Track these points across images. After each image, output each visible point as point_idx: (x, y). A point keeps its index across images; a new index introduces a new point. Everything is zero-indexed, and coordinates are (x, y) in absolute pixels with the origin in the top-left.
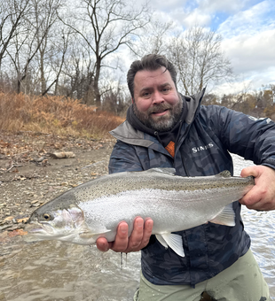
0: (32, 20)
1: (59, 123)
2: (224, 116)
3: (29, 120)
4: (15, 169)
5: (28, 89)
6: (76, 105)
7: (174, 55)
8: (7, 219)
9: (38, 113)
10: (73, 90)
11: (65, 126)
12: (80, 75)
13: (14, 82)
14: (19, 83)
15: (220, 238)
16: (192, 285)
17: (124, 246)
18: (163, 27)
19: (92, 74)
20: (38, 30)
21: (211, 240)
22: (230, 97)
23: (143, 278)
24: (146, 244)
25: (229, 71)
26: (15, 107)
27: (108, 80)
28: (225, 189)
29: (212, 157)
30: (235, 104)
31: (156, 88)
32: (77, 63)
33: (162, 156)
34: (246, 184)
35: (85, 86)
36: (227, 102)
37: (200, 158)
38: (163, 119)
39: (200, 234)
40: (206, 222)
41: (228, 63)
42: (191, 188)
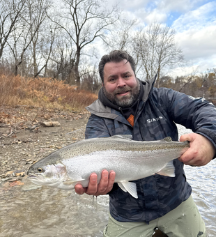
0: (27, 18)
1: (48, 99)
2: (170, 96)
3: (25, 96)
4: (14, 135)
5: (24, 72)
6: (61, 84)
7: (138, 45)
8: (8, 173)
9: (31, 91)
10: (59, 73)
11: (52, 101)
12: (64, 61)
13: (12, 66)
14: (17, 68)
15: (167, 187)
16: (147, 222)
17: (94, 190)
18: (129, 24)
19: (73, 61)
20: (31, 25)
21: (161, 188)
22: (182, 78)
23: (111, 217)
24: (110, 190)
25: (181, 58)
26: (13, 86)
27: (86, 65)
28: (167, 150)
29: (161, 127)
30: (186, 84)
31: (119, 75)
32: (62, 52)
33: (125, 126)
34: (183, 147)
35: (68, 70)
36: (179, 82)
37: (152, 127)
38: (125, 98)
39: (152, 184)
40: (154, 174)
41: (180, 52)
42: (143, 149)
